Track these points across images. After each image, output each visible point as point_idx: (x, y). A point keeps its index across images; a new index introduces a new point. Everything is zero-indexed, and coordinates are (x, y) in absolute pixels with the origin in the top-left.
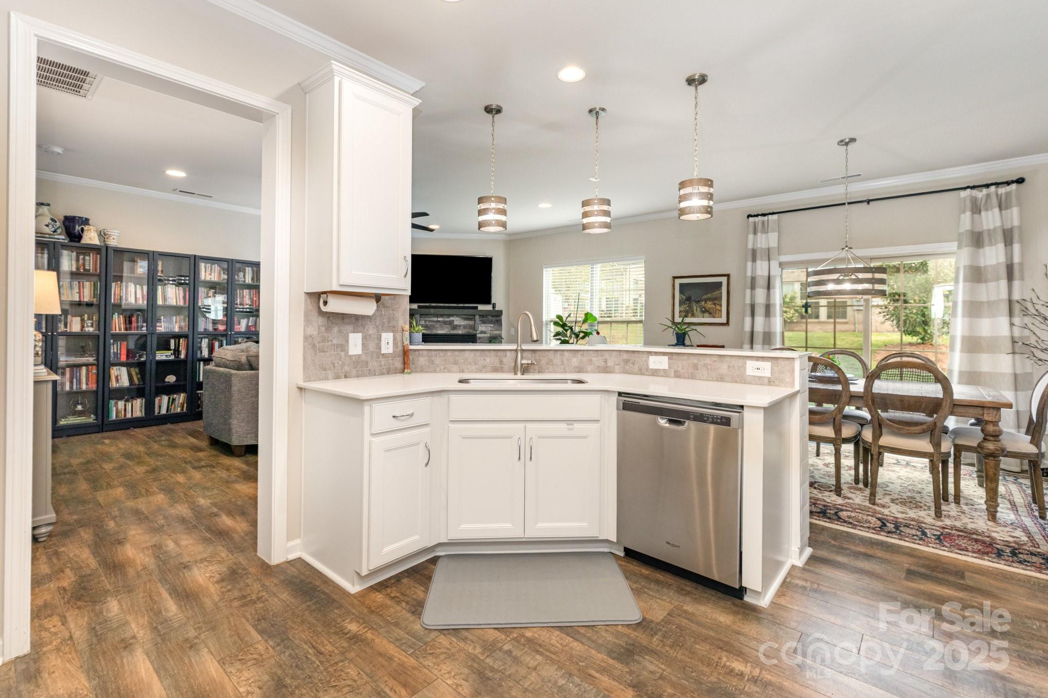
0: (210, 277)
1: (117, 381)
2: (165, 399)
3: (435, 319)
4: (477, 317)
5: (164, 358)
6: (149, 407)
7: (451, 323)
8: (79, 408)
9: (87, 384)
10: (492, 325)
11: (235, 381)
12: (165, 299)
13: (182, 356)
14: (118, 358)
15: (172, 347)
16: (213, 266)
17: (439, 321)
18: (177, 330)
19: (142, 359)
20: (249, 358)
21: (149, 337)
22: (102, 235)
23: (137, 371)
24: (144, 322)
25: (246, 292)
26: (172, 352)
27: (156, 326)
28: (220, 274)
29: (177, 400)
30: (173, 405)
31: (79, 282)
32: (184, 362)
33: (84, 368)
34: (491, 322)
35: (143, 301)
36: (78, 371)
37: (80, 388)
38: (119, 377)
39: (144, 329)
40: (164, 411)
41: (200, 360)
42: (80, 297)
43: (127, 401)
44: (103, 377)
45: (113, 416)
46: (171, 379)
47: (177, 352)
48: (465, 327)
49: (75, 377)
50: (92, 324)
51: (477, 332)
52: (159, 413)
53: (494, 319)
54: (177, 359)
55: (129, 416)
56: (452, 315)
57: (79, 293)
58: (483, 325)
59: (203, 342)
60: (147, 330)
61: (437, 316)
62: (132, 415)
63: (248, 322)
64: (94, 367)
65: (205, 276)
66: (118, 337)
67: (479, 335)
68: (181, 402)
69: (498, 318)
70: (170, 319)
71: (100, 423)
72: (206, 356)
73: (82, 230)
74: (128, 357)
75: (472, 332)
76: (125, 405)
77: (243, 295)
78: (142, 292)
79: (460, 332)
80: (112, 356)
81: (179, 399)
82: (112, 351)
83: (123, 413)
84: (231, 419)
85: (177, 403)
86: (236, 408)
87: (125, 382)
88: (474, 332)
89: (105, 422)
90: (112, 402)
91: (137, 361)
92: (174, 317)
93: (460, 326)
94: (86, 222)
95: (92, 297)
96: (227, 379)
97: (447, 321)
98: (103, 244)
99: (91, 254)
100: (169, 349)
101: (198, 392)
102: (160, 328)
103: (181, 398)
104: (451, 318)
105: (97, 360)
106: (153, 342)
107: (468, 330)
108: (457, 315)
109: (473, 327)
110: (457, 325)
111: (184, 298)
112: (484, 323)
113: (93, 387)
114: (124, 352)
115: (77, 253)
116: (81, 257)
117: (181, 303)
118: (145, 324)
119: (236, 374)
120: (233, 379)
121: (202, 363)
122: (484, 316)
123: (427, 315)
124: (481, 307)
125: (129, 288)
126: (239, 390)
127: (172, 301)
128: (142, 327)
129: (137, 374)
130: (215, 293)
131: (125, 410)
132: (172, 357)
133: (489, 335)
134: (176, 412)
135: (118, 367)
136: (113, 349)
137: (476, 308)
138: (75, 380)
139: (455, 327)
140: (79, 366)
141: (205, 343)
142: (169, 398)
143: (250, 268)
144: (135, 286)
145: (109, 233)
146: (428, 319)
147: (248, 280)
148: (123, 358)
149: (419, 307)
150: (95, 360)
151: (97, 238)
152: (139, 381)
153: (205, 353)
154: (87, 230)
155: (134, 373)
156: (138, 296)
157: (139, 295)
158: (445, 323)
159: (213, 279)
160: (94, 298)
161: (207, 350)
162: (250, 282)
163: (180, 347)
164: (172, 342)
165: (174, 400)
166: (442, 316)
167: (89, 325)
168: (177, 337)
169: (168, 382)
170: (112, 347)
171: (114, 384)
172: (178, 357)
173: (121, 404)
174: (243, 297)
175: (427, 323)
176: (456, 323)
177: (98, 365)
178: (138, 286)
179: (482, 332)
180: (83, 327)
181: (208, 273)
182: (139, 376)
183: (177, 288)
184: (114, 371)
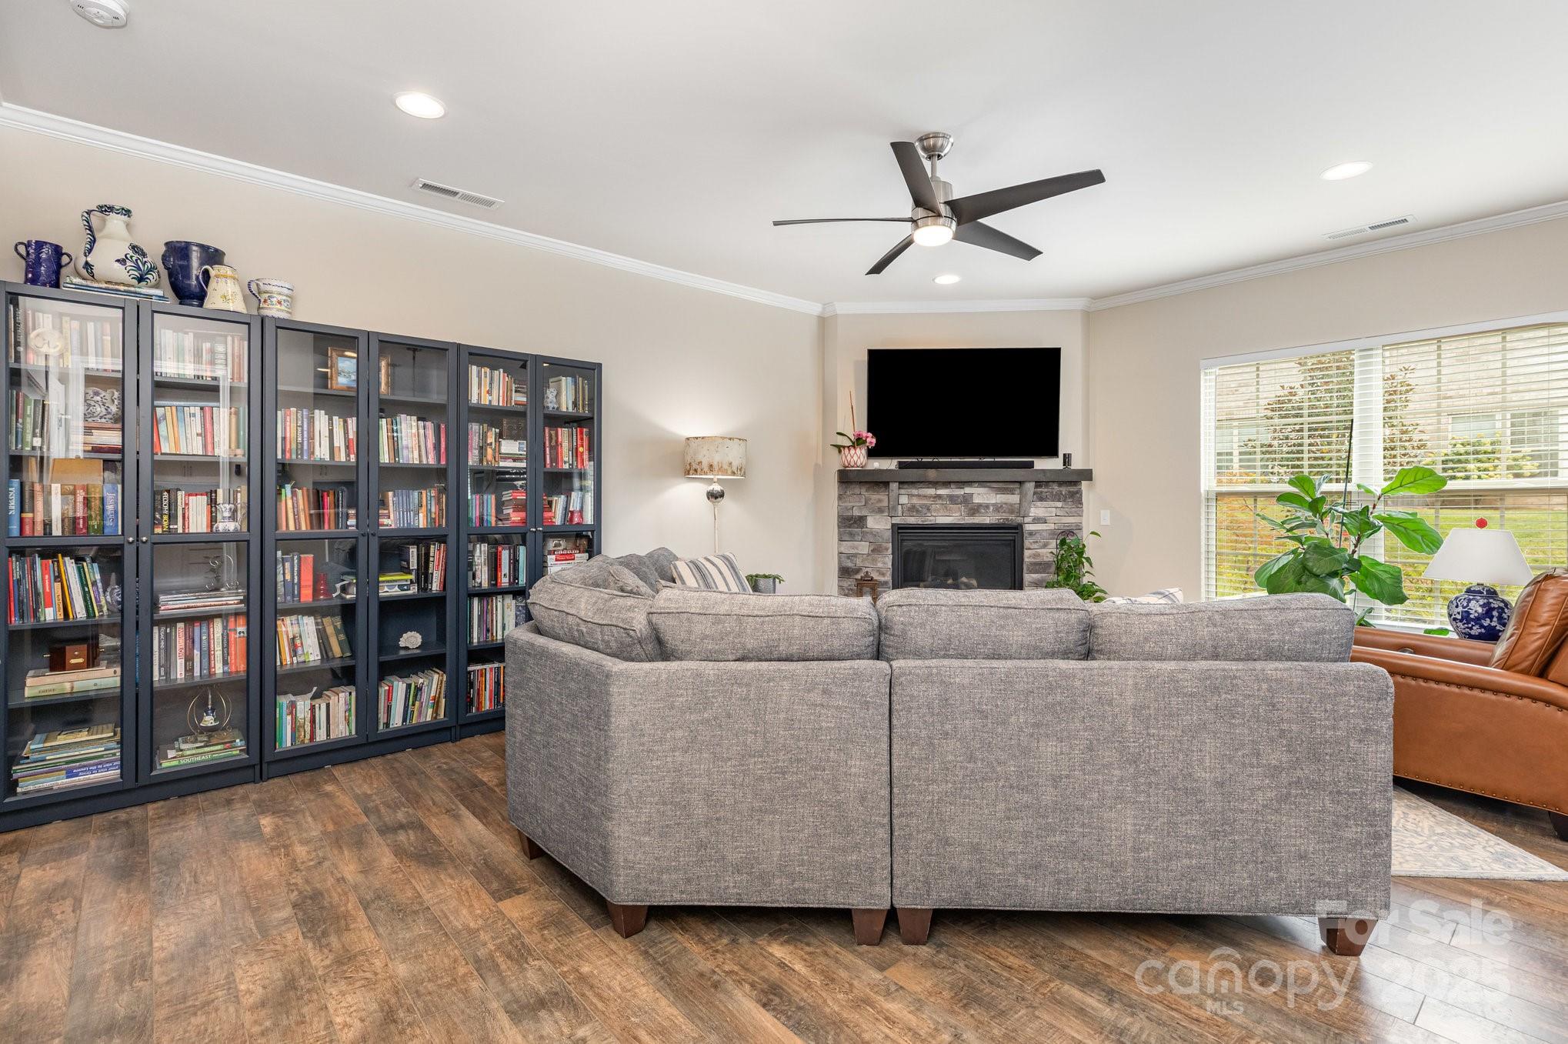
0: (489, 398)
1: (294, 652)
2: (400, 687)
3: (931, 491)
4: (1030, 487)
5: (395, 592)
6: (367, 710)
7: (966, 500)
8: (209, 720)
9: (225, 662)
10: (1059, 504)
11: (620, 696)
12: (396, 451)
13: (435, 586)
14: (293, 596)
15: (414, 565)
16: (496, 373)
17: (939, 497)
18: (422, 522)
19: (348, 597)
20: (654, 618)
21: (362, 542)
22: (254, 293)
23: (339, 624)
24: (349, 507)
25: (563, 434)
26: (412, 577)
27: (379, 516)
28: (508, 390)
29: (425, 689)
30: (417, 703)
31: (202, 408)
32: (439, 601)
33: (218, 627)
34: (1057, 497)
35: (348, 455)
36: (204, 629)
37: (210, 674)
38: (298, 642)
39: (352, 522)
40: (397, 721)
41: (471, 596)
42: (205, 446)
43: (317, 696)
44: (262, 643)
45: (286, 741)
46: (411, 640)
47: (423, 575)
48: (998, 508)
49: (197, 645)
50: (234, 512)
51: (1027, 520)
52: (387, 724)
53: (1064, 490)
54: (423, 595)
55: (321, 736)
56: (969, 483)
57: (203, 435)
58: (1039, 504)
59: (477, 553)
60: (357, 526)
61: (935, 484)
62: (328, 735)
63: (568, 503)
64: (242, 620)
65: (479, 395)
66: (295, 543)
67: (1028, 527)
68: (433, 694)
69: (1073, 489)
70: (408, 496)
71: (256, 760)
72: (485, 585)
73: (206, 275)
74: (316, 592)
75: (1014, 519)
76: (313, 708)
77: (557, 441)
78: (346, 432)
79: (987, 520)
80: (281, 589)
81: (430, 686)
82: (280, 578)
83: (308, 728)
84: (609, 819)
85: (425, 696)
86: (624, 786)
87: (311, 653)
88: (1019, 520)
89: (267, 758)
90: (284, 701)
91: (339, 602)
92: (416, 494)
93: (987, 506)
94: (213, 256)
95: (233, 446)
96: (595, 686)
97: (958, 496)
98: (255, 313)
99: (229, 339)
100: (408, 571)
101: (470, 669)
102: (386, 521)
103: (433, 683)
104: (968, 490)
105: (247, 600)
106: (369, 554)
107: (1005, 516)
108: (982, 483)
109: (1019, 510)
110: (980, 505)
111: (437, 446)
112: (1041, 499)
113: (239, 665)
114: (308, 578)
115: (196, 336)
116: (206, 346)
117: (431, 460)
118: (352, 512)
119: (621, 673)
120: (614, 689)
121: (476, 601)
122: (1043, 481)
123: (912, 483)
124: (1042, 464)
125: (317, 423)
126: (634, 726)
127: (411, 456)
128: (348, 517)
129: (337, 632)
130: (500, 436)
131: (313, 721)
132: (414, 590)
133: (1052, 526)
134: (422, 720)
135: (294, 618)
136: (285, 573)
137: (1031, 465)
138: (197, 653)
139: (975, 510)
140: (207, 618)
141: (481, 552)
142: (409, 686)
143: (570, 379)
144: (331, 419)
145: (268, 288)
146: (915, 492)
147: (566, 405)
148: (307, 595)
149: (901, 466)
150: (241, 602)
151: (240, 297)
152: (343, 652)
153: (483, 578)
154: (217, 276)
155: (330, 630)
156: (336, 444)
157: (339, 441)
158: (952, 499)
159: (495, 403)
160: (238, 448)
161: (485, 569)
162: (570, 409)
163: (431, 565)
164: (413, 551)
165: (418, 689)
166: (946, 484)
167: (227, 514)
168: (423, 540)
169: (406, 648)
170: (280, 568)
171: (286, 658)
172: (425, 589)
173: (303, 704)
174: (556, 447)
175: (915, 501)
176: (977, 500)
177: (247, 614)
178: (335, 418)
179: (1037, 520)
180: (213, 520)
181: (485, 388)
182: (342, 637)
183: (421, 423)
184: (287, 627)
